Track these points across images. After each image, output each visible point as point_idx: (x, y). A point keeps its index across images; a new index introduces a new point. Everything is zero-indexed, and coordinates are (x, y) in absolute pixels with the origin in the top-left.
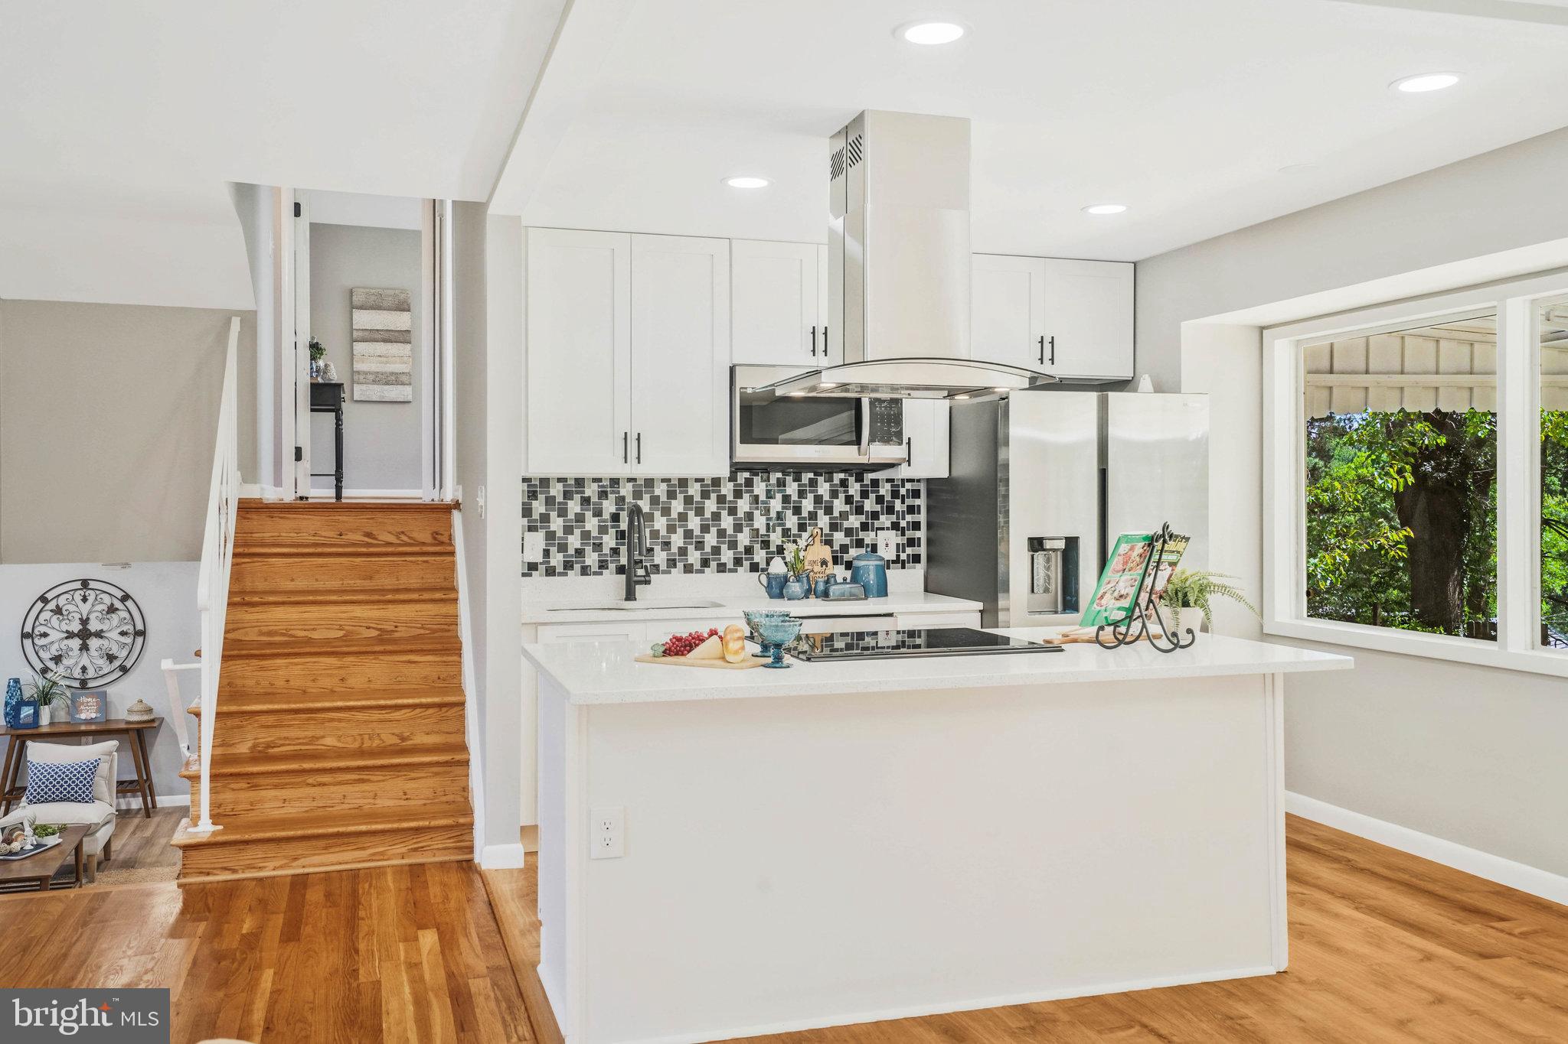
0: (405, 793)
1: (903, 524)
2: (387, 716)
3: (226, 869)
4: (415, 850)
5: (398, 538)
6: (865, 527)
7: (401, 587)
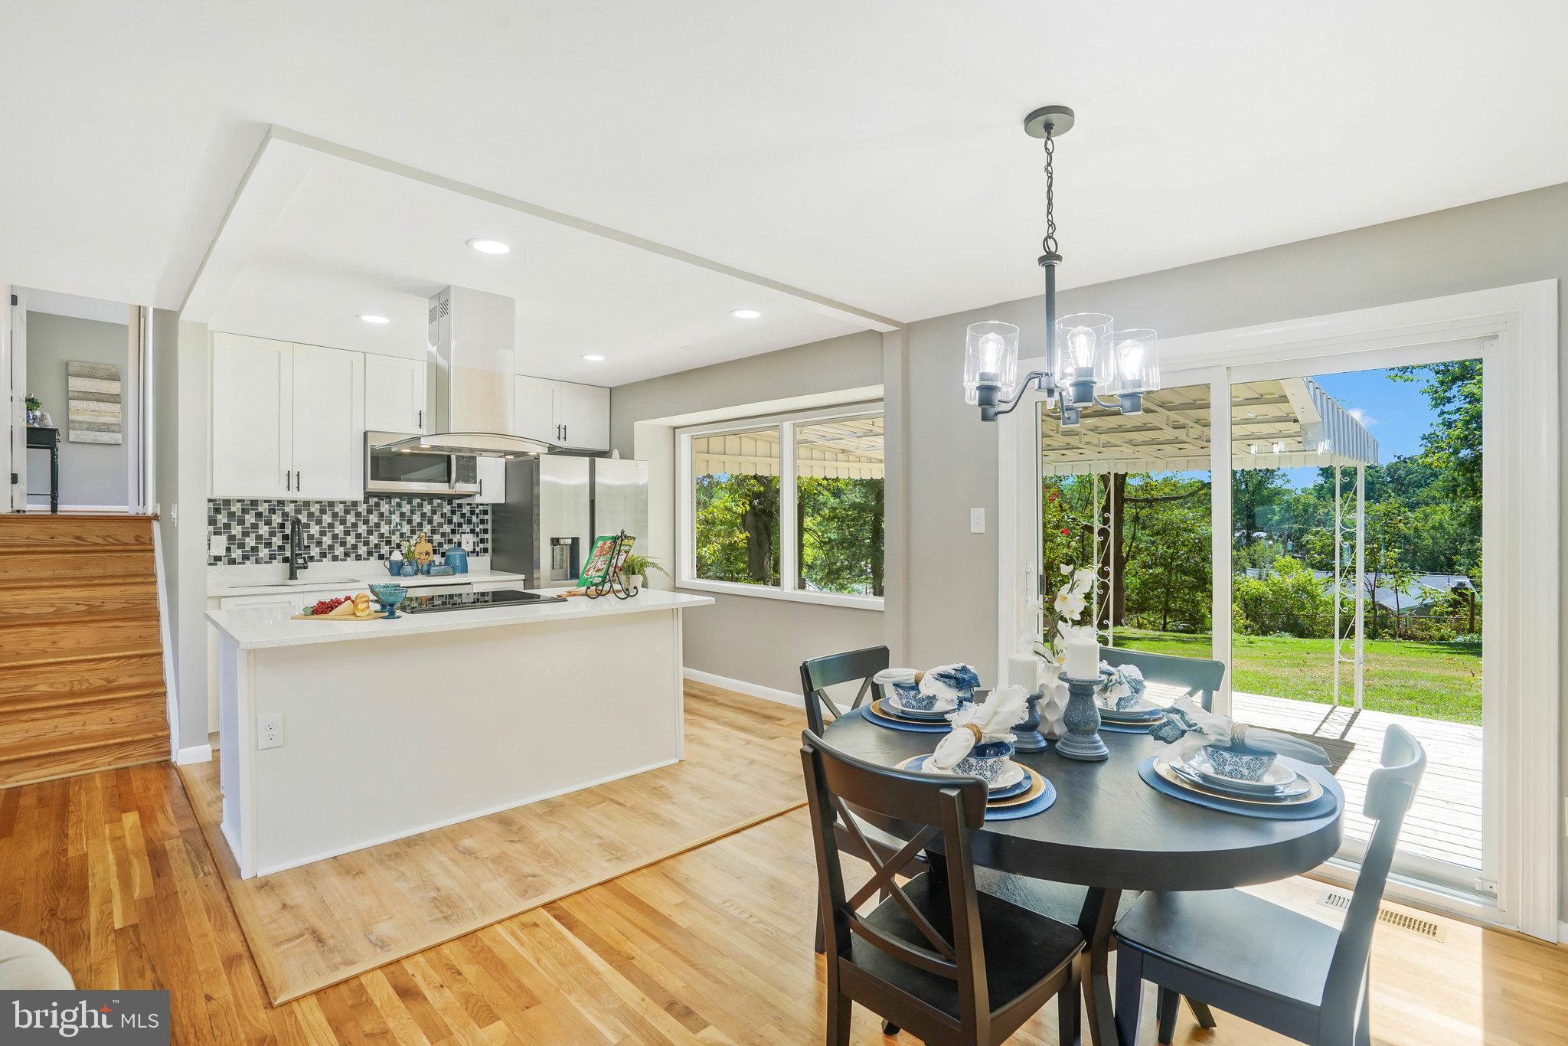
0: (111, 720)
1: (477, 530)
2: (95, 666)
4: (119, 758)
5: (105, 540)
6: (453, 532)
7: (107, 574)
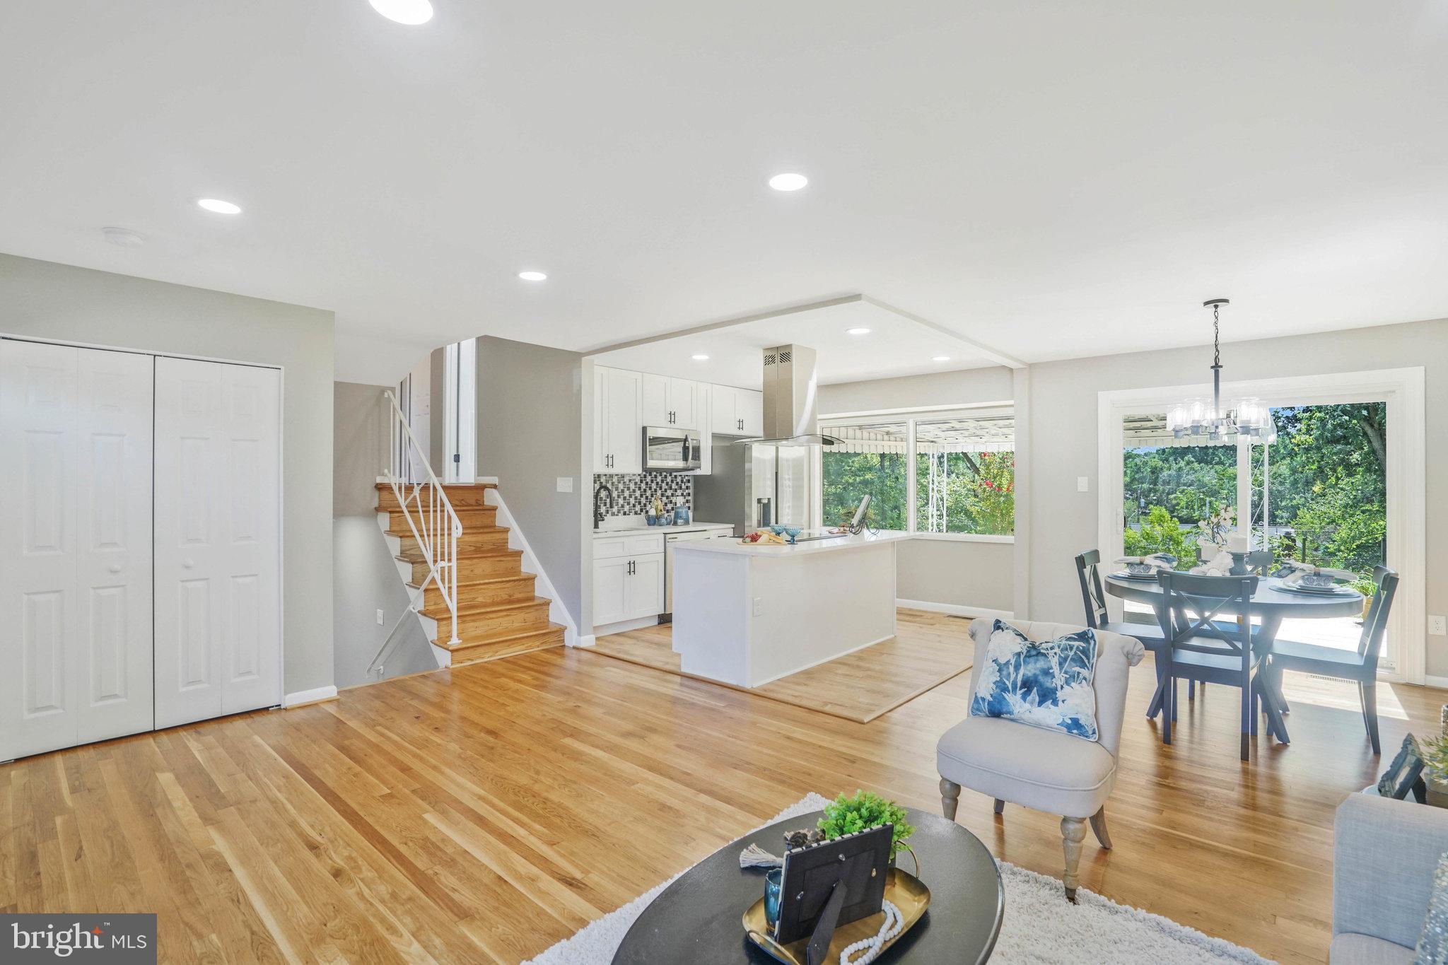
0: (524, 620)
1: (685, 494)
3: (469, 660)
4: (542, 643)
6: (673, 495)
